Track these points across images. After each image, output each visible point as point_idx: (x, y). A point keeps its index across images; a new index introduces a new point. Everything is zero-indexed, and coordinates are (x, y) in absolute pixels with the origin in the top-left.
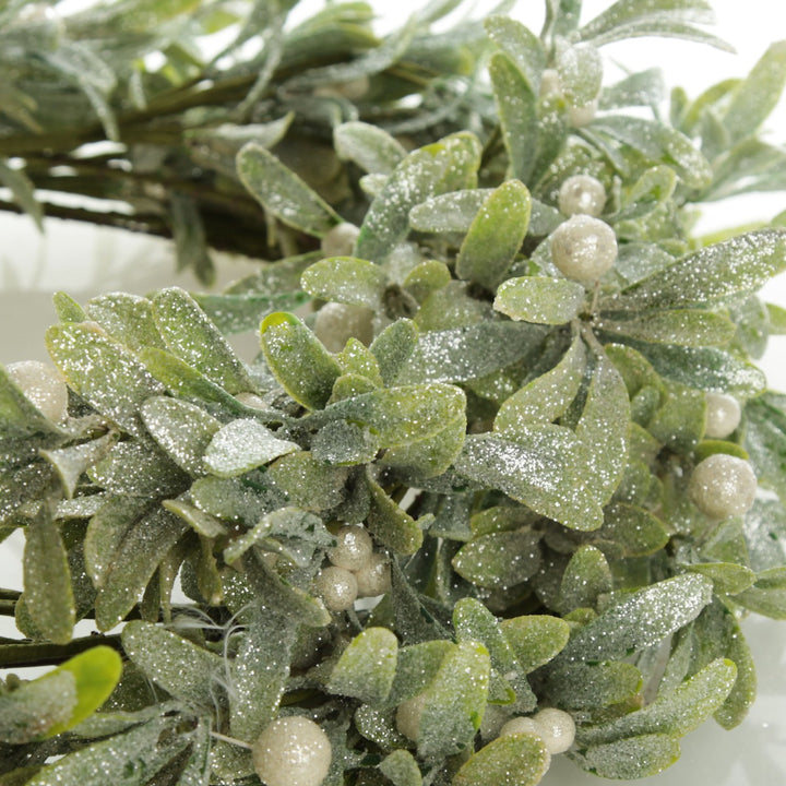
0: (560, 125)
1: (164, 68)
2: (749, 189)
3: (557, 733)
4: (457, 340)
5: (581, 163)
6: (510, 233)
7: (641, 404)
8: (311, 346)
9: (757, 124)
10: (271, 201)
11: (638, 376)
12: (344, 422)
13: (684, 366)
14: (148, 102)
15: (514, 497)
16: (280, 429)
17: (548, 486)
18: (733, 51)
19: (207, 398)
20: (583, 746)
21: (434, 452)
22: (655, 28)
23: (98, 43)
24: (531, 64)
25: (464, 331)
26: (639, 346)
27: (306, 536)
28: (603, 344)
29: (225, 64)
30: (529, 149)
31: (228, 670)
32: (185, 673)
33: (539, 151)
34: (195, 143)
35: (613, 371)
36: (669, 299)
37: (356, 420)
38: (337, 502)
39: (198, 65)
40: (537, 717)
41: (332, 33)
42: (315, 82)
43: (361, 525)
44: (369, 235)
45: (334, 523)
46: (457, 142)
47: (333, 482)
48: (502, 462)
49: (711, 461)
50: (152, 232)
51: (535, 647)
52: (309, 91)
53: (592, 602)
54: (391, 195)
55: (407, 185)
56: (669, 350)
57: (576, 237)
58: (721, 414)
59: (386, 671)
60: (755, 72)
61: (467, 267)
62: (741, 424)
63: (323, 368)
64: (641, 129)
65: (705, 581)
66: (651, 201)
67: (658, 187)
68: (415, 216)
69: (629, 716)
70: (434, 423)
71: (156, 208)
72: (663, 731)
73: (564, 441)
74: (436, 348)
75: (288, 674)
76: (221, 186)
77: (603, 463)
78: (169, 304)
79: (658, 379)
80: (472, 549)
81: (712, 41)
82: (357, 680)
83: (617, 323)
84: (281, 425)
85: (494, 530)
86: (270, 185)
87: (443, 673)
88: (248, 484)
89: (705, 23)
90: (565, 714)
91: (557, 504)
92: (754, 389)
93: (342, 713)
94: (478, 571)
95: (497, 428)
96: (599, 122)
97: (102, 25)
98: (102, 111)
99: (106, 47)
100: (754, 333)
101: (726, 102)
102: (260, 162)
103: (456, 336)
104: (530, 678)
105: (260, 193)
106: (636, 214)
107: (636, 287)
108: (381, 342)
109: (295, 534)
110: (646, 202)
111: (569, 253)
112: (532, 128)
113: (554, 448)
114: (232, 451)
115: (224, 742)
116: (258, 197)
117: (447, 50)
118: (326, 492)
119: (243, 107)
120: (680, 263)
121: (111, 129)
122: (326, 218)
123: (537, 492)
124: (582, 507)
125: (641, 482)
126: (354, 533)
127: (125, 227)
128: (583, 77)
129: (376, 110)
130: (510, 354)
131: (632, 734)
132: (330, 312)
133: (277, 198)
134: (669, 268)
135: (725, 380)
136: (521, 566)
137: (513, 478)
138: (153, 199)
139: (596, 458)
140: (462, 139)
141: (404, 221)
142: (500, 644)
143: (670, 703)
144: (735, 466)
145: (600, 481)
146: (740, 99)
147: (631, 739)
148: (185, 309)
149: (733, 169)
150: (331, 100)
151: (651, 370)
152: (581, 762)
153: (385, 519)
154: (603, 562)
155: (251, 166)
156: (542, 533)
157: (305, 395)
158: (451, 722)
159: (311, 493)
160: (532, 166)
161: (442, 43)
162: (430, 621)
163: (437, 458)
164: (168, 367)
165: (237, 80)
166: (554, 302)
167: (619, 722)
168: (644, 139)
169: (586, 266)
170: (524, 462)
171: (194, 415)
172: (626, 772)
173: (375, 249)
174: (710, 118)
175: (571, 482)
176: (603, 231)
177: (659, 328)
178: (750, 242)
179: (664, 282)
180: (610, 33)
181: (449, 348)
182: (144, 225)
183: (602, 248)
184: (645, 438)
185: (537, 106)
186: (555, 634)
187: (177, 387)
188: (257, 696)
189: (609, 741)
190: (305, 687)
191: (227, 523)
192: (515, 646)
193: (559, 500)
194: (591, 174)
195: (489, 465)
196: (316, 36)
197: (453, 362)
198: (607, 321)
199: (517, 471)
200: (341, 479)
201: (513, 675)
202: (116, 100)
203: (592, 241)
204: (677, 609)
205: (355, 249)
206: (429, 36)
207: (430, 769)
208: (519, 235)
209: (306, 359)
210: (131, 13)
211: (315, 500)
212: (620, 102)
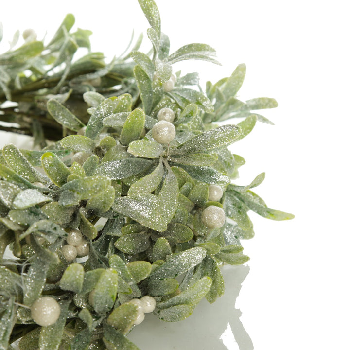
0: (161, 91)
1: (31, 76)
2: (233, 117)
3: (149, 305)
4: (118, 165)
5: (167, 105)
6: (138, 127)
7: (186, 188)
8: (60, 165)
9: (235, 93)
10: (59, 119)
11: (184, 178)
12: (68, 190)
13: (201, 174)
14: (22, 87)
15: (134, 219)
16: (49, 195)
17: (147, 216)
18: (220, 64)
19: (18, 182)
20: (158, 310)
21: (104, 203)
22: (193, 56)
23: (5, 66)
24: (148, 69)
25: (120, 161)
26: (185, 168)
27: (54, 232)
28: (171, 167)
29: (50, 74)
30: (150, 99)
31: (23, 281)
32: (7, 282)
33: (153, 100)
34: (39, 101)
35: (174, 175)
36: (193, 150)
37: (73, 189)
38: (69, 221)
39: (41, 74)
40: (141, 299)
41: (88, 62)
42: (82, 79)
43: (77, 229)
44: (90, 129)
45: (68, 228)
46: (124, 97)
47: (67, 214)
48: (130, 207)
49: (209, 208)
50: (26, 134)
51: (140, 273)
52: (80, 83)
53: (164, 258)
54: (97, 114)
55: (103, 111)
56: (196, 169)
57: (160, 128)
58: (216, 192)
59: (80, 280)
60: (233, 74)
61: (124, 140)
62: (223, 196)
63: (65, 173)
64: (189, 92)
65: (203, 250)
66: (190, 117)
67: (192, 111)
68: (105, 121)
69: (173, 298)
70: (100, 190)
71: (27, 126)
72: (186, 303)
73: (154, 199)
74: (110, 167)
75: (45, 282)
76: (48, 117)
77: (168, 207)
78: (9, 150)
79: (191, 179)
80: (122, 239)
81: (212, 61)
82: (70, 283)
83: (176, 159)
84: (49, 193)
85: (131, 233)
86: (58, 113)
87: (101, 280)
88: (31, 212)
89: (212, 56)
90: (152, 298)
91: (150, 222)
92: (226, 183)
93: (69, 298)
94: (125, 247)
95: (129, 195)
96: (175, 90)
97: (7, 60)
98: (5, 90)
99: (9, 68)
100: (229, 165)
101: (224, 85)
102: (55, 105)
103: (117, 163)
104: (138, 284)
105: (55, 116)
106: (185, 122)
107: (182, 146)
108: (86, 164)
109: (49, 230)
110: (188, 117)
111: (158, 133)
112: (151, 92)
113: (150, 202)
114: (24, 200)
115: (23, 307)
116: (54, 117)
117: (129, 69)
118: (64, 217)
119: (56, 88)
120: (197, 137)
121: (8, 96)
122: (79, 125)
123: (143, 218)
124: (160, 223)
125: (184, 216)
126: (75, 232)
127: (17, 132)
128: (165, 72)
129: (104, 90)
130: (137, 170)
131: (175, 305)
132: (77, 157)
133: (61, 117)
134: (193, 139)
135: (215, 179)
136: (142, 246)
137: (134, 212)
138: (26, 122)
139: (166, 206)
140: (126, 96)
141: (101, 123)
142: (126, 272)
143: (188, 293)
144: (217, 209)
145: (167, 214)
146: (228, 84)
147: (175, 307)
148: (14, 151)
149: (227, 109)
150: (87, 86)
151: (189, 176)
152: (158, 316)
153: (85, 226)
154: (167, 244)
155: (52, 106)
156: (150, 234)
157: (59, 183)
158: (105, 299)
159: (58, 217)
160: (152, 106)
161: (127, 66)
162: (101, 263)
163: (105, 205)
164: (3, 170)
165: (55, 79)
166: (151, 150)
167: (170, 300)
168: (190, 96)
169: (164, 138)
170: (138, 207)
171: (12, 187)
172: (174, 319)
173: (92, 134)
174: (218, 90)
175: (155, 214)
176: (170, 125)
177: (190, 160)
178: (222, 129)
179: (192, 144)
180: (177, 58)
181: (115, 167)
182: (23, 132)
183: (170, 132)
184: (187, 200)
185: (152, 84)
186: (147, 268)
187: (6, 177)
188: (34, 290)
189: (167, 308)
190: (56, 288)
191: (22, 226)
192: (132, 273)
193: (151, 220)
194: (171, 108)
195: (125, 208)
196: (82, 64)
197: (116, 173)
198: (173, 158)
199: (136, 210)
200: (71, 213)
201: (131, 283)
202: (11, 86)
203: (166, 129)
204: (193, 260)
205: (85, 134)
206: (123, 64)
207: (100, 317)
208: (142, 128)
209: (58, 169)
210: (17, 56)
211: (60, 220)
212: (183, 84)
